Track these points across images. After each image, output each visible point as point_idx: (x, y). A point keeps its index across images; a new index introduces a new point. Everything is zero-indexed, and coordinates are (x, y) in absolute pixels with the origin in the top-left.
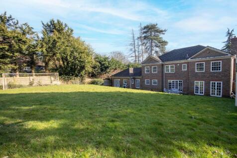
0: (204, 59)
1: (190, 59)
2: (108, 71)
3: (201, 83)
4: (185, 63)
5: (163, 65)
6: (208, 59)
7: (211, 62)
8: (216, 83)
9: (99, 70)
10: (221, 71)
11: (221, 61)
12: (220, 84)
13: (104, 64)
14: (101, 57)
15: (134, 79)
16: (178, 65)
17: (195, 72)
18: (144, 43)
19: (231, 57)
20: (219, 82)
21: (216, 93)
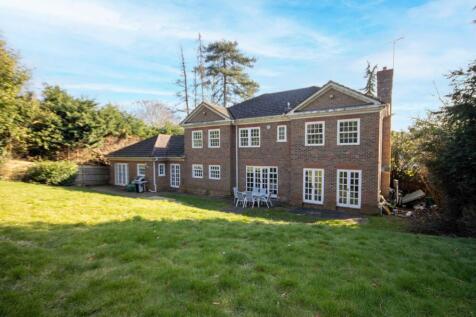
0: (323, 113)
1: (292, 113)
2: (91, 140)
3: (316, 173)
4: (283, 123)
5: (233, 127)
6: (331, 113)
7: (339, 122)
8: (349, 172)
9: (59, 137)
10: (358, 143)
11: (358, 120)
12: (357, 174)
13: (74, 120)
14: (66, 99)
15: (167, 162)
16: (269, 127)
17: (303, 146)
18: (209, 82)
19: (380, 108)
20: (355, 171)
21: (348, 198)
